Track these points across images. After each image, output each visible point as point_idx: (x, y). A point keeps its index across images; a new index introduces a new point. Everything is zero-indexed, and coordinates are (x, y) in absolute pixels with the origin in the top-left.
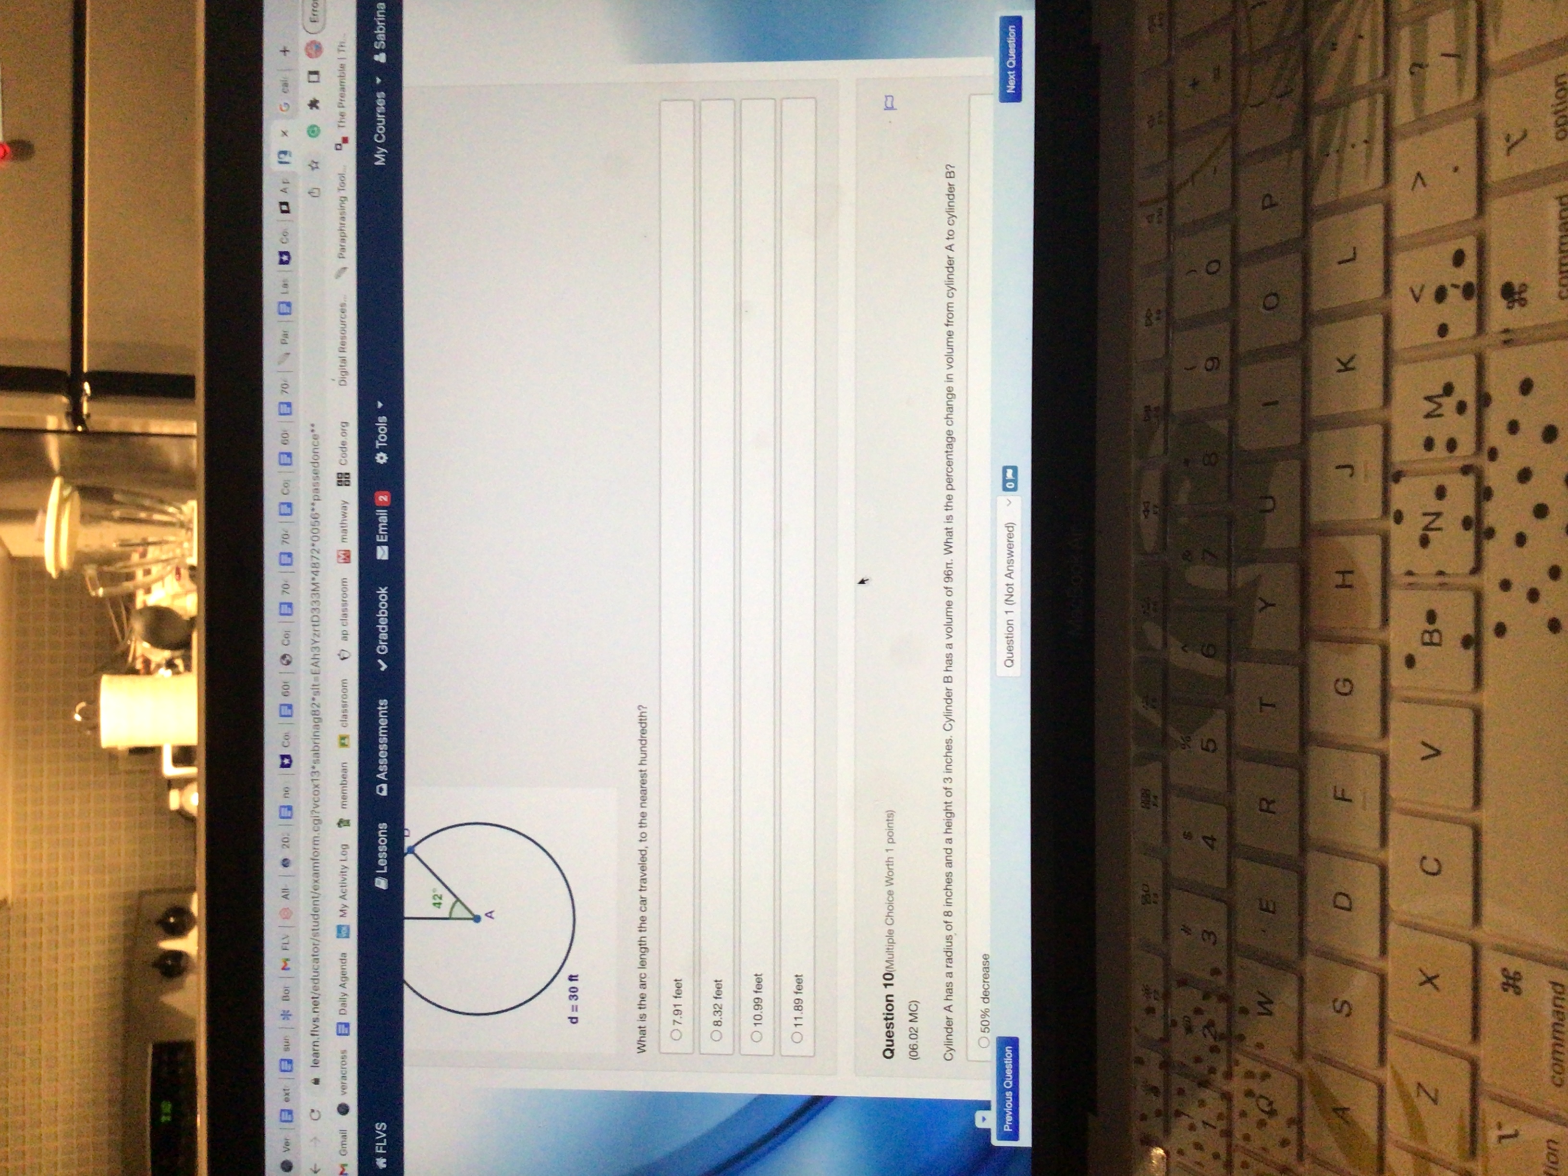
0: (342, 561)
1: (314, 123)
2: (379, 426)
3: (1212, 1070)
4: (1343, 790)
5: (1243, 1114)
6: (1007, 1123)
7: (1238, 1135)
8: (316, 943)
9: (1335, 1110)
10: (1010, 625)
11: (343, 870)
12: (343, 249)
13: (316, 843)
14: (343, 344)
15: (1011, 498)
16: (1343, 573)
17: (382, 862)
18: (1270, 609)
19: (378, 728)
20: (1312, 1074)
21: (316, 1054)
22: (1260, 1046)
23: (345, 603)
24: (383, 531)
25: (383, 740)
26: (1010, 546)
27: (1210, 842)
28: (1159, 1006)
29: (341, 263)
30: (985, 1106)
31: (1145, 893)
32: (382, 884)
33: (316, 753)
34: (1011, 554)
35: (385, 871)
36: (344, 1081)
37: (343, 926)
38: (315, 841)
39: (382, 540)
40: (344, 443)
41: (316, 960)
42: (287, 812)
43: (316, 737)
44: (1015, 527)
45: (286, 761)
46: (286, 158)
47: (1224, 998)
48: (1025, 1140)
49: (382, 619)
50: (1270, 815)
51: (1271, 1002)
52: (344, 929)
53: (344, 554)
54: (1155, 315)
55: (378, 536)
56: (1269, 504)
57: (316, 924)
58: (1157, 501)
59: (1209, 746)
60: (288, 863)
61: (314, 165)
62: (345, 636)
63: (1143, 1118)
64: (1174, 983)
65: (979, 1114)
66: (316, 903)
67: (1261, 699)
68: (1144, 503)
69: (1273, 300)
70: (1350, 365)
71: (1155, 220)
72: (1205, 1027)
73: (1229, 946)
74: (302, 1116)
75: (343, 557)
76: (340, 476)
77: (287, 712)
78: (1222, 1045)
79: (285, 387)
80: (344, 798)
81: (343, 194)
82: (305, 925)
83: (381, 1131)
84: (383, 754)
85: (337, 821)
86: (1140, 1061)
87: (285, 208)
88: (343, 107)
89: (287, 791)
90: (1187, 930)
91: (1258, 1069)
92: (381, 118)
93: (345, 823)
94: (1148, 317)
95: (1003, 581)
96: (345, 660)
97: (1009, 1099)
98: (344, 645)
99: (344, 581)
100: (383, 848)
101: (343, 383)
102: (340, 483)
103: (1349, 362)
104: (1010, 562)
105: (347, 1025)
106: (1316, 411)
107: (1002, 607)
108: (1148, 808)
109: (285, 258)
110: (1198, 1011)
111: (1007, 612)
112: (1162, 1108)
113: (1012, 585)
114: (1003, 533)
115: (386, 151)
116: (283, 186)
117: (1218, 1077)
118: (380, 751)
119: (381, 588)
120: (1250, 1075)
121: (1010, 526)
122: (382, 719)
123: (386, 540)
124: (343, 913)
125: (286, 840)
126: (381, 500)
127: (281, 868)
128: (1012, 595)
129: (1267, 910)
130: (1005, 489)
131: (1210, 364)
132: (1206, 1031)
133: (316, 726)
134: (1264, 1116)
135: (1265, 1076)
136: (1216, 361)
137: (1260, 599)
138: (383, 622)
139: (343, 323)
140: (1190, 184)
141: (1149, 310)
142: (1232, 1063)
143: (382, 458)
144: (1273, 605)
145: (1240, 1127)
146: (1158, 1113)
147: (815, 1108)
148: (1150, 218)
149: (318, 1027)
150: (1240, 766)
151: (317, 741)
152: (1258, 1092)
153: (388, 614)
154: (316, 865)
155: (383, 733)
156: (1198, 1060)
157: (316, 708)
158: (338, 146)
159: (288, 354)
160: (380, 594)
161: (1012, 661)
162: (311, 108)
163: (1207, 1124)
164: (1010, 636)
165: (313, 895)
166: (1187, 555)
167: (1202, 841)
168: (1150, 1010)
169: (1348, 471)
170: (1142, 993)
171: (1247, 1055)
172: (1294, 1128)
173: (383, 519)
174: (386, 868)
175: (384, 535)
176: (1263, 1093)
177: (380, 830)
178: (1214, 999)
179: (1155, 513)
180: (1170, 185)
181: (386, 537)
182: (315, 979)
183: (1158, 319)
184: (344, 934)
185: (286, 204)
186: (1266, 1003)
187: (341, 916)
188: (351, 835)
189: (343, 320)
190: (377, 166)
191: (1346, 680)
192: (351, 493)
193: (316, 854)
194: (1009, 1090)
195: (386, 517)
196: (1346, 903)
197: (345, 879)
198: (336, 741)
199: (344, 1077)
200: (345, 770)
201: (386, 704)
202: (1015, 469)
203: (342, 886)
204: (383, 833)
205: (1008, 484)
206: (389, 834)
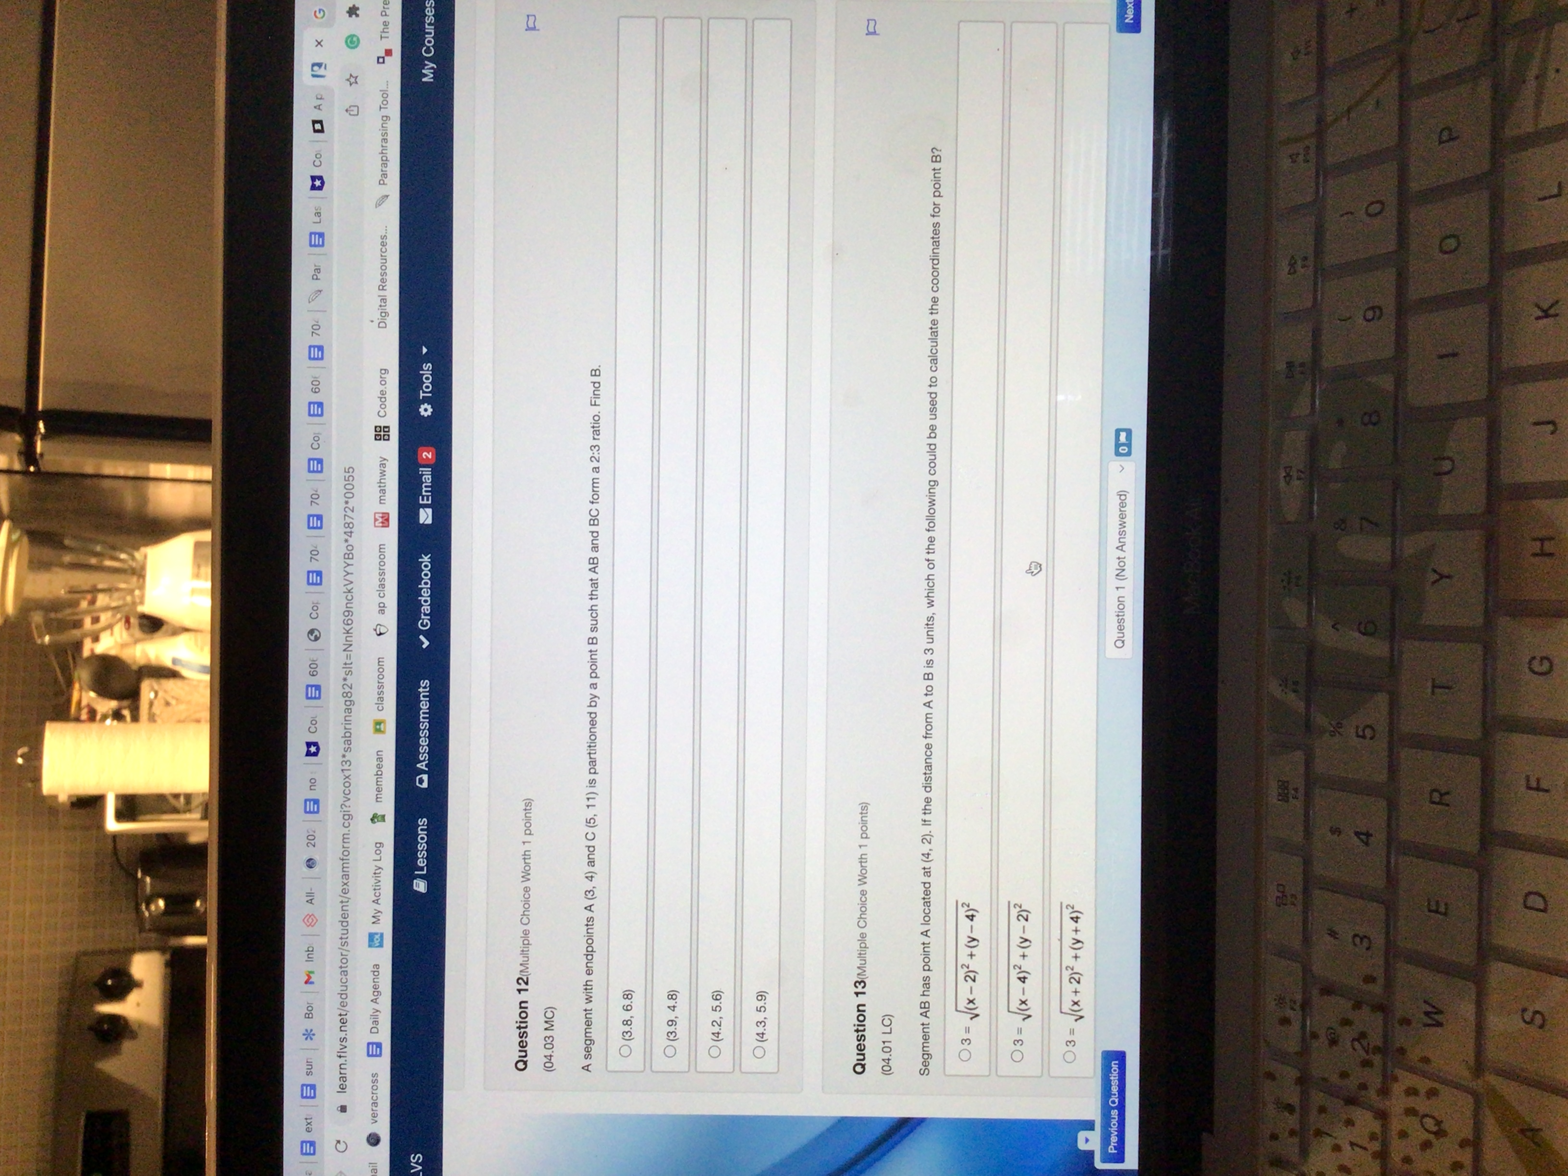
0: (381, 525)
1: (353, 33)
2: (424, 374)
3: (1363, 1087)
4: (1538, 780)
5: (1403, 1134)
6: (1112, 1144)
7: (1396, 1157)
8: (344, 953)
9: (1522, 1131)
10: (1120, 601)
11: (377, 872)
12: (385, 175)
13: (345, 840)
14: (383, 281)
15: (1123, 464)
16: (1542, 540)
17: (421, 863)
18: (1444, 580)
19: (419, 713)
20: (1492, 1091)
21: (343, 1078)
22: (1426, 1060)
23: (382, 573)
24: (426, 491)
25: (424, 725)
26: (1122, 516)
27: (1363, 837)
28: (1295, 1016)
29: (384, 190)
30: (1089, 1125)
31: (1280, 895)
32: (421, 886)
33: (348, 739)
34: (1123, 525)
35: (425, 872)
36: (374, 1108)
37: (377, 934)
38: (345, 838)
39: (425, 502)
40: (383, 393)
41: (345, 973)
42: (313, 806)
43: (347, 721)
44: (1128, 495)
45: (313, 749)
46: (321, 72)
47: (1382, 1008)
48: (1131, 1161)
49: (425, 590)
50: (1443, 807)
51: (1440, 1012)
52: (377, 937)
53: (382, 517)
54: (1299, 263)
55: (421, 497)
56: (1447, 465)
57: (346, 932)
58: (1301, 467)
59: (1366, 732)
60: (313, 863)
61: (352, 80)
62: (382, 611)
63: (1274, 1137)
64: (1315, 992)
65: (1082, 1135)
66: (344, 908)
67: (1433, 680)
68: (1285, 468)
69: (1451, 243)
70: (1552, 312)
71: (1301, 157)
72: (1354, 1040)
73: (1387, 952)
74: (327, 1147)
75: (381, 520)
76: (378, 429)
77: (315, 692)
78: (1377, 1059)
79: (315, 329)
80: (379, 790)
81: (384, 112)
82: (331, 931)
83: (414, 1163)
84: (424, 742)
85: (371, 817)
86: (1271, 1076)
87: (318, 126)
88: (386, 15)
89: (313, 783)
90: (1333, 934)
91: (1423, 1085)
92: (430, 29)
93: (380, 819)
94: (1292, 265)
95: (1113, 554)
96: (381, 636)
97: (1115, 1118)
98: (381, 619)
99: (381, 547)
100: (422, 846)
101: (381, 325)
102: (378, 438)
103: (1551, 307)
104: (1122, 533)
105: (379, 1045)
106: (1507, 362)
107: (1112, 582)
108: (1287, 801)
109: (317, 183)
110: (1346, 1022)
111: (1117, 588)
112: (1297, 1127)
113: (1124, 558)
114: (1114, 502)
115: (435, 67)
116: (319, 102)
117: (1372, 1094)
118: (421, 737)
119: (423, 556)
120: (1412, 1092)
121: (1122, 494)
122: (424, 702)
123: (430, 502)
124: (376, 920)
125: (313, 838)
126: (424, 457)
127: (305, 869)
128: (1124, 570)
129: (1437, 912)
130: (1118, 454)
131: (1370, 315)
132: (1356, 1043)
133: (348, 710)
134: (1432, 1137)
135: (1432, 1093)
136: (1378, 313)
137: (1435, 571)
138: (425, 595)
139: (384, 258)
140: (1345, 119)
141: (1293, 257)
142: (1388, 1078)
143: (426, 410)
144: (1448, 577)
145: (1398, 1150)
146: (1292, 1133)
147: (904, 1131)
148: (1293, 158)
149: (346, 1047)
150: (1405, 754)
151: (347, 726)
152: (1421, 1113)
153: (431, 585)
154: (345, 865)
155: (424, 718)
156: (1344, 1075)
157: (347, 690)
158: (380, 60)
159: (320, 291)
160: (422, 562)
161: (1123, 642)
162: (350, 16)
163: (1357, 1145)
164: (1120, 614)
165: (341, 899)
166: (1342, 525)
167: (1355, 838)
168: (1285, 1021)
169: (1550, 427)
170: (1274, 1003)
171: (1412, 1070)
172: (1469, 1151)
173: (427, 477)
174: (425, 868)
175: (428, 496)
176: (1427, 1111)
177: (419, 826)
178: (1366, 1009)
179: (1299, 479)
180: (1320, 121)
181: (430, 498)
182: (343, 995)
183: (1303, 267)
184: (377, 943)
185: (320, 122)
186: (1436, 1013)
187: (373, 923)
188: (386, 832)
189: (383, 254)
190: (426, 82)
191: (1542, 658)
192: (391, 449)
193: (346, 853)
194: (1113, 1108)
195: (430, 477)
196: (1539, 903)
197: (380, 881)
198: (371, 727)
199: (375, 1104)
200: (380, 759)
201: (428, 685)
202: (1129, 432)
203: (375, 889)
204: (422, 830)
205: (1122, 449)
206: (429, 831)
